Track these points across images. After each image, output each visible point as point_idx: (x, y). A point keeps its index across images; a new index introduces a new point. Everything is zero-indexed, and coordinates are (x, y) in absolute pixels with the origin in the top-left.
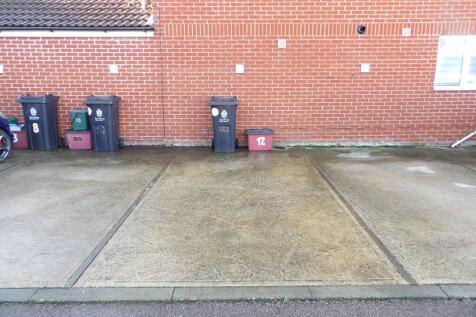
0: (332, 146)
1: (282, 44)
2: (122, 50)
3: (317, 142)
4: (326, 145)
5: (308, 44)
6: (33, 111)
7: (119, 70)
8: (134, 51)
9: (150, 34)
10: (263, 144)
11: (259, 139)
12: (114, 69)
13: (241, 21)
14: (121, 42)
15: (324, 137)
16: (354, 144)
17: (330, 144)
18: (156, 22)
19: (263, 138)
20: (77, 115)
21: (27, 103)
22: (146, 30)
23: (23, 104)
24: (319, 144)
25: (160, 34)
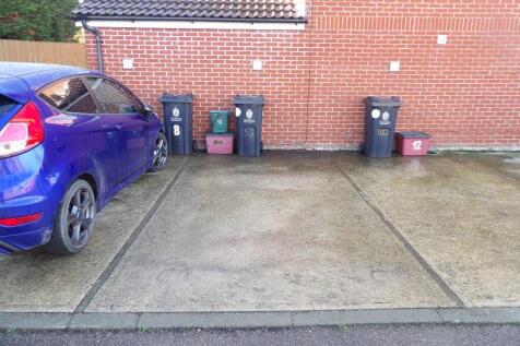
0: (484, 151)
1: (442, 40)
2: (268, 44)
3: (468, 146)
4: (477, 149)
5: (469, 40)
6: (176, 112)
7: (263, 67)
8: (281, 45)
9: (301, 27)
10: (418, 148)
11: (415, 144)
12: (257, 65)
13: (400, 15)
14: (268, 36)
15: (476, 141)
16: (507, 148)
17: (482, 149)
18: (308, 14)
19: (420, 142)
20: (219, 116)
21: (169, 103)
22: (296, 23)
23: (164, 103)
24: (470, 149)
25: (311, 27)
